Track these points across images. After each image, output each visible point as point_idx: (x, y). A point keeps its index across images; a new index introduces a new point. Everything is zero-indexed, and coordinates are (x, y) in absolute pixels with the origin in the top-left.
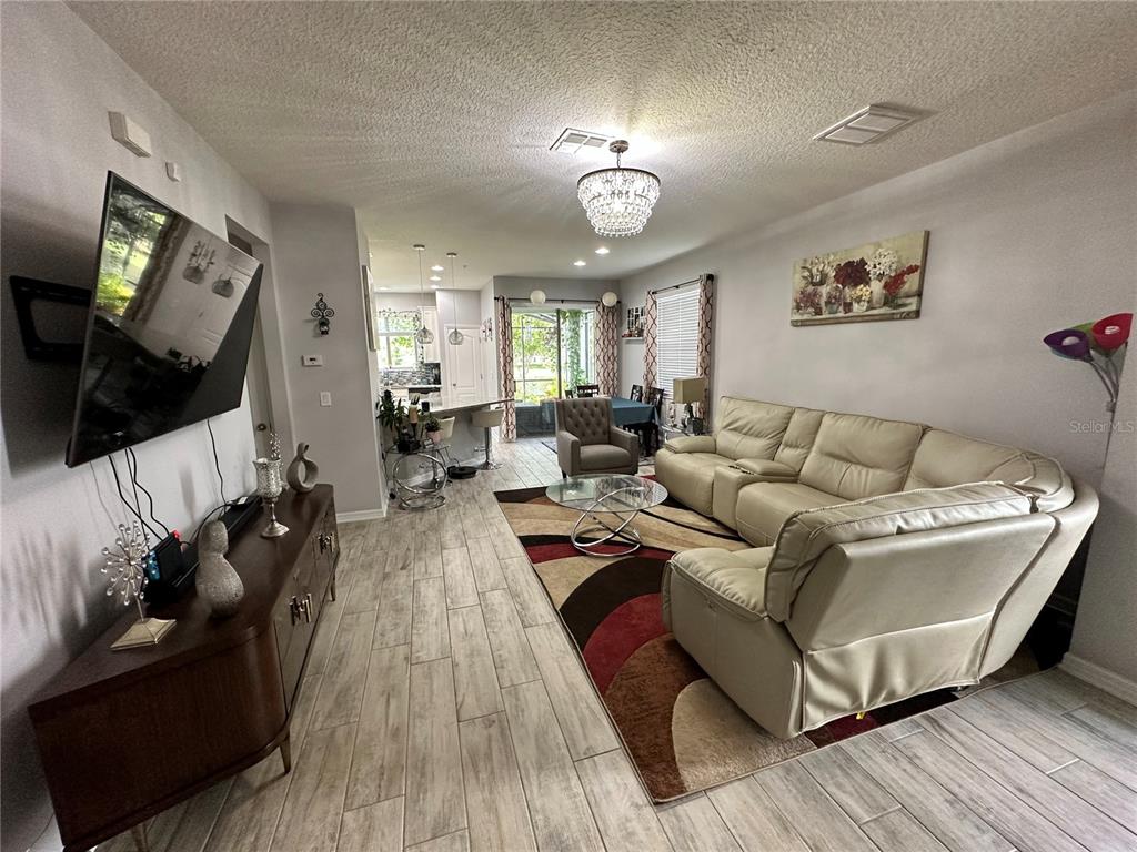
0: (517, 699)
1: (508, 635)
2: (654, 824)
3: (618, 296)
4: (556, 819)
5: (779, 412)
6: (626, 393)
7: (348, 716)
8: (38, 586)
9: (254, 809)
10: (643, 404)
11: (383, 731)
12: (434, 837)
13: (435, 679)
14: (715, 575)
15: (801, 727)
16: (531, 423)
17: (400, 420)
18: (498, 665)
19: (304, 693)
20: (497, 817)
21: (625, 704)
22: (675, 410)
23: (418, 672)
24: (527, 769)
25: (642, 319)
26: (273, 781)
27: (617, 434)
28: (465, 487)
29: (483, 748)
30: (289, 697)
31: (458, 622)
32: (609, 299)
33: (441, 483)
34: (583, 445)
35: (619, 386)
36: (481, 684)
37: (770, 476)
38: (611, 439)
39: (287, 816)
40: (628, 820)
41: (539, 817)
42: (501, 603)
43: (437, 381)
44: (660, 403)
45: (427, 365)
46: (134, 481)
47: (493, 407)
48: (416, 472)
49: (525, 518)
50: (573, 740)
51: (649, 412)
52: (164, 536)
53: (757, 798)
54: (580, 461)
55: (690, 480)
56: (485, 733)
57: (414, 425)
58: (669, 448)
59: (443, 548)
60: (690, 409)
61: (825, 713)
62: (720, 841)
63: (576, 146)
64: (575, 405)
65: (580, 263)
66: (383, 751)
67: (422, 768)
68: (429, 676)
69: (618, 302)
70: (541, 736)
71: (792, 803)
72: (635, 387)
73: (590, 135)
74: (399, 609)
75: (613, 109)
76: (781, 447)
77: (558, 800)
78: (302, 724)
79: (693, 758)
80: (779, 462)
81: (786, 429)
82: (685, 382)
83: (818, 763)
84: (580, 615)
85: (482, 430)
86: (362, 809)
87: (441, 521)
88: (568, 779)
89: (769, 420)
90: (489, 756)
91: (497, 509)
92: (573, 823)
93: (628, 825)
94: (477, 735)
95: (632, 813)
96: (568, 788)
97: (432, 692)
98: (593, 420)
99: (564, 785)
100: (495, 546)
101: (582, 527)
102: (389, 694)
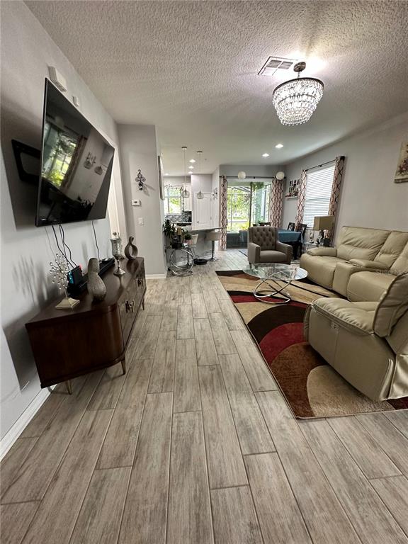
0: (226, 360)
1: (222, 332)
2: (296, 428)
3: (285, 174)
4: (244, 415)
5: (380, 234)
6: (285, 226)
7: (150, 356)
8: (28, 279)
9: (111, 386)
10: (295, 232)
11: (164, 364)
12: (186, 412)
13: (187, 346)
14: (338, 311)
15: (388, 396)
16: (234, 242)
17: (173, 233)
18: (217, 344)
19: (131, 345)
20: (216, 409)
21: (281, 370)
22: (313, 235)
23: (179, 342)
24: (230, 391)
25: (297, 186)
26: (119, 376)
27: (280, 245)
28: (202, 268)
29: (209, 378)
30: (125, 343)
31: (198, 325)
32: (280, 176)
33: (191, 266)
34: (262, 250)
35: (282, 223)
36: (208, 352)
37: (371, 269)
38: (276, 248)
39: (124, 390)
40: (282, 423)
41: (236, 413)
42: (218, 319)
43: (190, 220)
44: (304, 232)
45: (186, 212)
46: (63, 242)
47: (216, 231)
48: (180, 260)
49: (230, 283)
50: (254, 383)
51: (298, 237)
52: (75, 267)
53: (356, 427)
54: (260, 257)
55: (321, 269)
56: (210, 372)
57: (180, 236)
58: (309, 253)
59: (191, 293)
60: (322, 234)
61: (404, 392)
62: (334, 443)
63: (274, 69)
64: (258, 230)
65: (266, 155)
66: (164, 371)
67: (181, 382)
68: (184, 345)
69: (285, 178)
70: (237, 379)
71: (378, 433)
72: (290, 224)
73: (283, 60)
74: (171, 316)
75: (300, 37)
76: (379, 253)
77: (246, 407)
78: (131, 355)
79: (319, 402)
80: (377, 261)
81: (384, 243)
82: (321, 218)
83: (395, 417)
84: (258, 328)
85: (211, 242)
86: (155, 395)
87: (191, 281)
88: (251, 399)
89: (373, 238)
90: (212, 382)
91: (216, 279)
92: (253, 419)
93: (282, 425)
94: (206, 373)
95: (284, 420)
96: (251, 403)
97: (186, 352)
98: (267, 238)
99: (248, 401)
100: (216, 294)
101: (259, 289)
102: (166, 350)
